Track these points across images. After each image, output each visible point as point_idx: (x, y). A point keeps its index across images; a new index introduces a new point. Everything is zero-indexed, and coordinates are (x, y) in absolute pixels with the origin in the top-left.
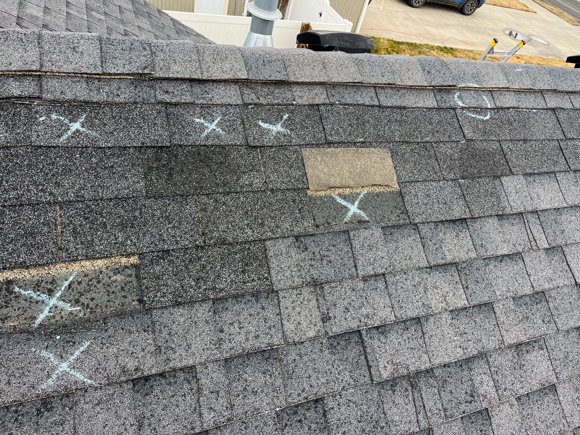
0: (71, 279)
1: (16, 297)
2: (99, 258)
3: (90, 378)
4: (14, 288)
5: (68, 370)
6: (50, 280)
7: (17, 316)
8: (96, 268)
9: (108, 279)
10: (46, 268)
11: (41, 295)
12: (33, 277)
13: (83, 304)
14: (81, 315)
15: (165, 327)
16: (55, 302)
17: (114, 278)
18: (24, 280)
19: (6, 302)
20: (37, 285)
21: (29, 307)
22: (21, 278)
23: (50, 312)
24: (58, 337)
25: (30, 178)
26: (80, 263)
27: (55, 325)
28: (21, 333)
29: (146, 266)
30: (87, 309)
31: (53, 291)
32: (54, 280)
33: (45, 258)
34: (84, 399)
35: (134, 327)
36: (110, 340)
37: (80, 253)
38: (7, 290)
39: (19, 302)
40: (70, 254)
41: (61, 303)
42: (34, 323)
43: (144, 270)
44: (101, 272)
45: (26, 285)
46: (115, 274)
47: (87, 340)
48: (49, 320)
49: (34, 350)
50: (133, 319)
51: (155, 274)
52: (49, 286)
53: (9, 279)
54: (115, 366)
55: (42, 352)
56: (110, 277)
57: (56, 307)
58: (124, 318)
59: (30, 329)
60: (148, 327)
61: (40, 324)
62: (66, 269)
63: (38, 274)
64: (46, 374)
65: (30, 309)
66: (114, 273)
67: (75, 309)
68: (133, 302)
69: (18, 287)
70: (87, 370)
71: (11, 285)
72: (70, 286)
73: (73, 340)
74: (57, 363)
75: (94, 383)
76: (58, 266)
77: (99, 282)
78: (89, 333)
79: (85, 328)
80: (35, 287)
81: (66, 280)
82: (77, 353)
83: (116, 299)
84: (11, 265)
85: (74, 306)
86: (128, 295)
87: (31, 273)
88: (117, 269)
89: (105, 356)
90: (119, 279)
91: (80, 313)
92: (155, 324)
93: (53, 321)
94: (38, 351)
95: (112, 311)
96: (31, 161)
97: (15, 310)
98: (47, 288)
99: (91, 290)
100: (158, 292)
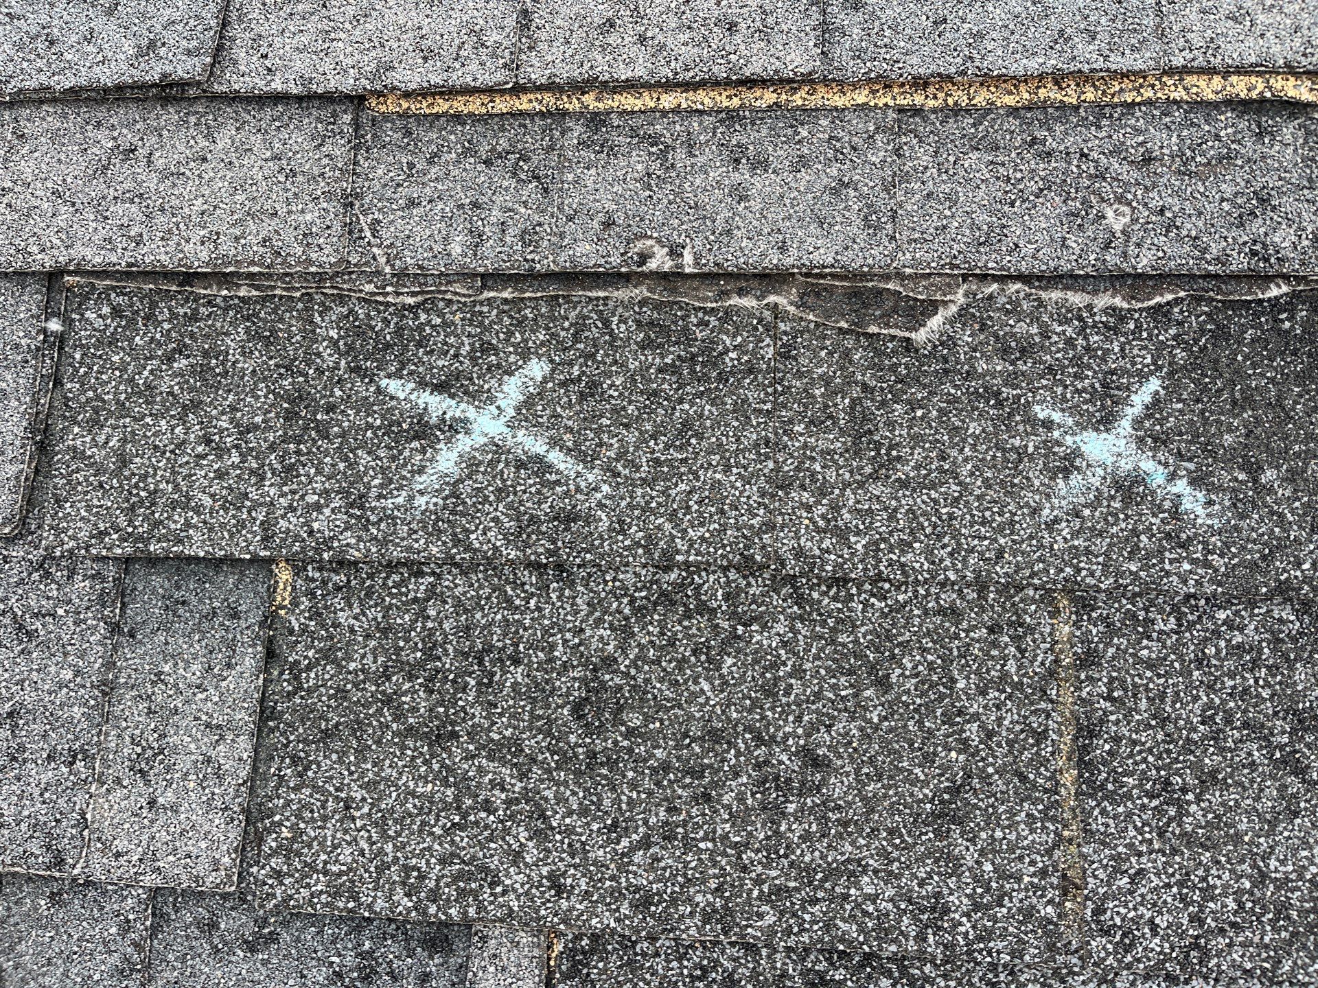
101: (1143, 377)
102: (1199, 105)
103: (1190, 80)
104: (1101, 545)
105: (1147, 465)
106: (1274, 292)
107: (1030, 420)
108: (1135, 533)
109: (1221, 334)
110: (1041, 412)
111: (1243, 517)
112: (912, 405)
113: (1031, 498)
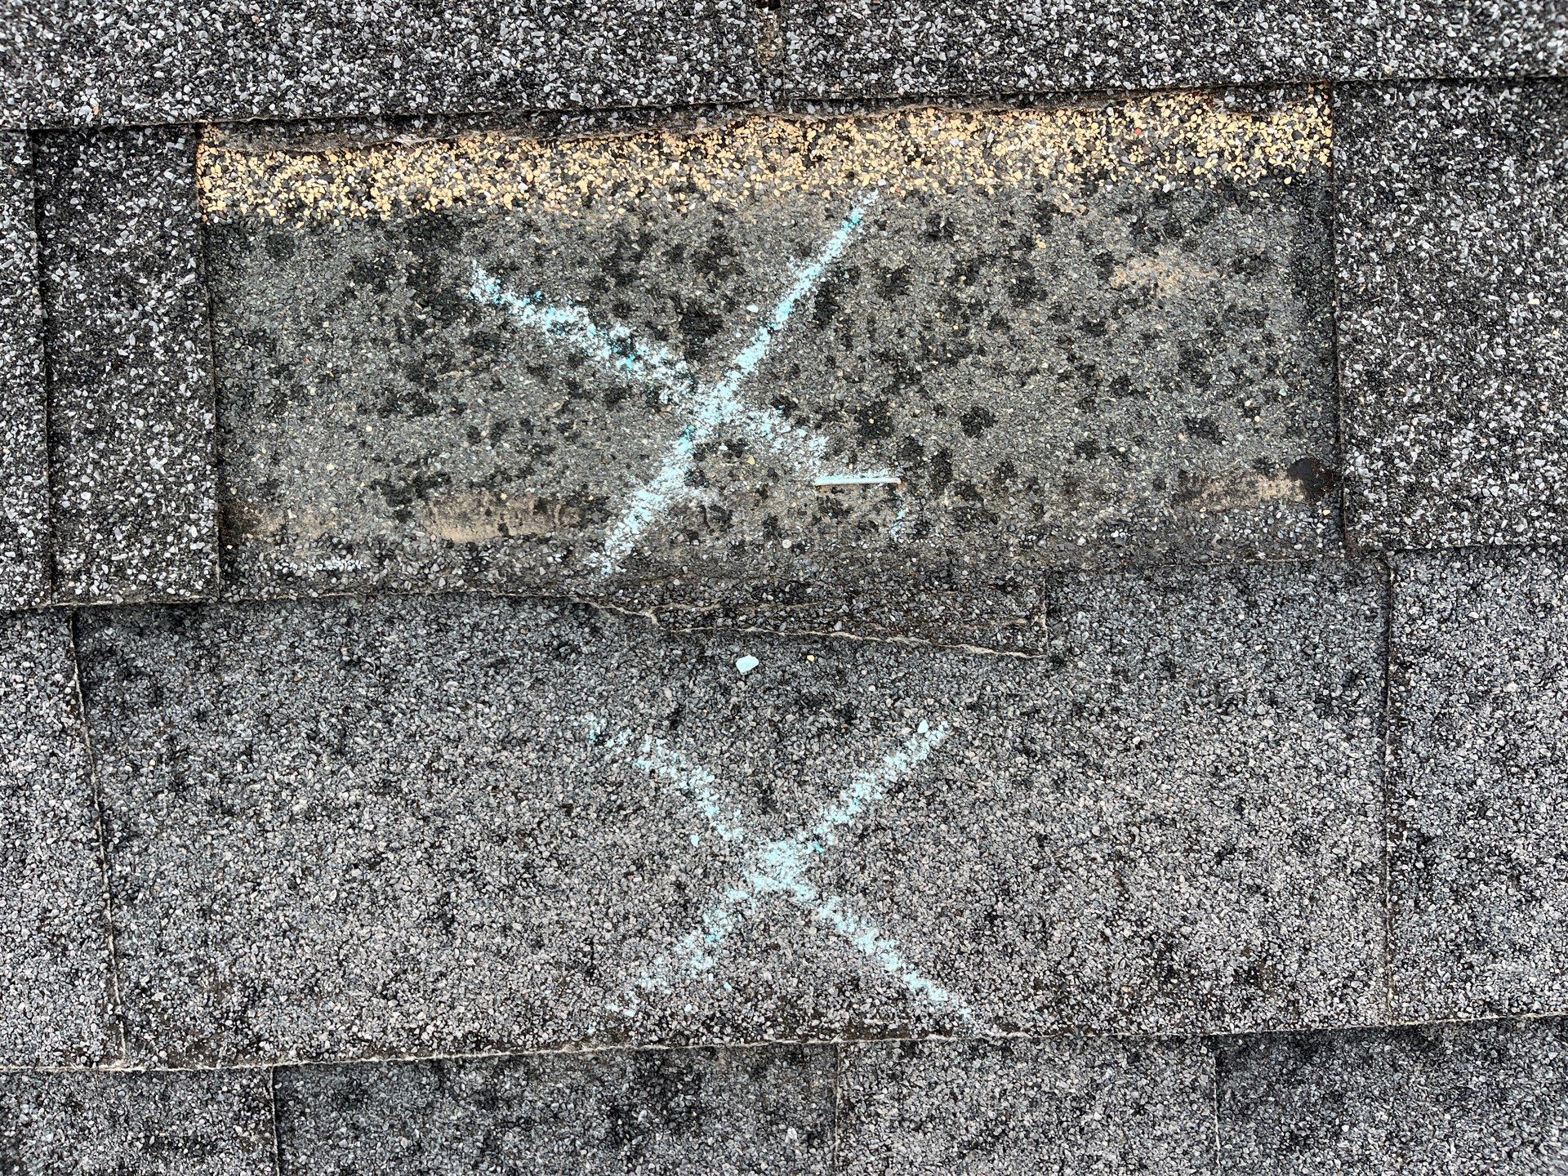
0: (836, 244)
1: (480, 342)
2: (1040, 96)
3: (945, 972)
4: (462, 278)
5: (805, 893)
6: (698, 242)
7: (489, 483)
8: (1014, 178)
9: (1092, 271)
10: (673, 144)
11: (641, 348)
12: (588, 203)
13: (912, 449)
14: (897, 525)
15: (1475, 700)
16: (733, 407)
17: (1135, 272)
18: (529, 226)
19: (415, 374)
20: (610, 264)
21: (563, 428)
22: (507, 200)
23: (696, 479)
24: (746, 663)
26: (902, 125)
27: (729, 576)
28: (516, 602)
29: (1388, 199)
30: (938, 490)
31: (715, 327)
32: (721, 244)
33: (667, 59)
34: (900, 1099)
35: (1252, 668)
36: (1083, 735)
37: (909, 42)
38: (422, 280)
39: (498, 385)
40: (840, 44)
41: (768, 421)
42: (597, 545)
43: (1367, 227)
44: (1044, 214)
45: (539, 260)
46: (1146, 240)
47: (930, 713)
48: (693, 536)
49: (593, 724)
50: (1252, 605)
51: (1446, 271)
52: (693, 289)
53: (431, 205)
54: (1109, 923)
55: (646, 748)
56: (1106, 263)
57: (737, 449)
58: (1186, 588)
59: (573, 587)
60: (1351, 680)
61: (636, 560)
62: (808, 163)
63: (617, 187)
64: (671, 895)
65: (574, 438)
66: (1137, 229)
67: (856, 479)
68: (1263, 482)
69: (491, 271)
70: (926, 917)
71: (443, 253)
72: (826, 300)
73: (841, 699)
74: (738, 833)
75: (966, 1012)
76: (749, 137)
77: (1025, 292)
78: (945, 663)
79: (919, 622)
80: (598, 284)
81: (805, 252)
82: (864, 788)
83: (1140, 441)
84: (436, 94)
85: (853, 460)
86: (1229, 419)
87: (573, 169)
88: (1161, 199)
89: (1042, 839)
90: (1170, 287)
91: (887, 513)
92: (1404, 666)
93: (714, 544)
94: (623, 738)
95: (1107, 527)
97: (474, 436)
98: (676, 298)
99: (969, 349)
100: (1461, 419)
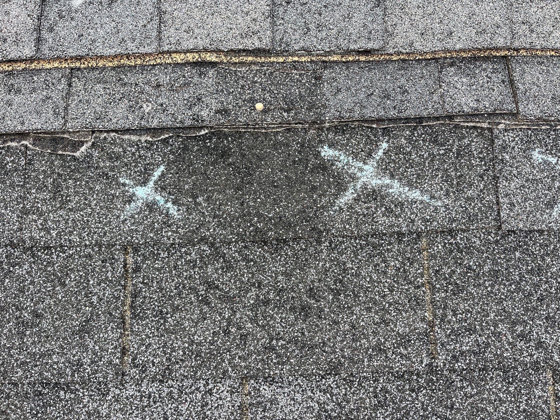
25: (497, 304)
96: (497, 263)
101: (158, 166)
102: (177, 65)
103: (174, 55)
104: (141, 228)
105: (158, 198)
106: (203, 132)
107: (118, 184)
108: (153, 223)
109: (185, 149)
110: (121, 180)
111: (190, 214)
112: (76, 180)
113: (116, 212)
